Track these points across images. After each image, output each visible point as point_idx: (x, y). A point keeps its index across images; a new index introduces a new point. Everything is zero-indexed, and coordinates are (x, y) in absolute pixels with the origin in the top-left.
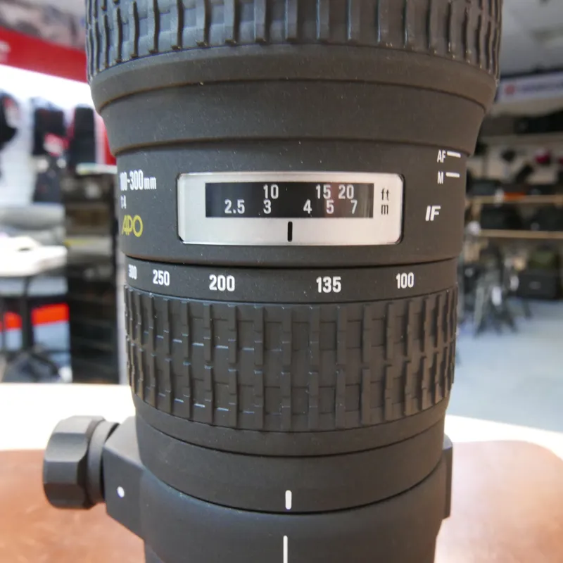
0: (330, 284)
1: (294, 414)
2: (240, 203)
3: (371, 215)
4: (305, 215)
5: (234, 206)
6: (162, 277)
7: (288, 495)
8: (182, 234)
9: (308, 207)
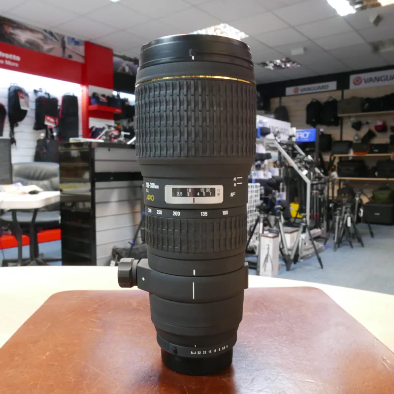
0: (204, 214)
1: (195, 248)
2: (181, 193)
3: (214, 196)
4: (198, 196)
5: (180, 194)
6: (160, 212)
7: (194, 271)
8: (166, 201)
9: (198, 194)
